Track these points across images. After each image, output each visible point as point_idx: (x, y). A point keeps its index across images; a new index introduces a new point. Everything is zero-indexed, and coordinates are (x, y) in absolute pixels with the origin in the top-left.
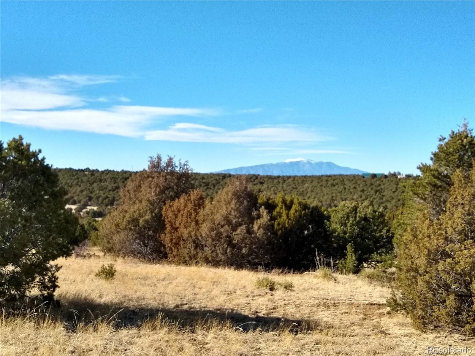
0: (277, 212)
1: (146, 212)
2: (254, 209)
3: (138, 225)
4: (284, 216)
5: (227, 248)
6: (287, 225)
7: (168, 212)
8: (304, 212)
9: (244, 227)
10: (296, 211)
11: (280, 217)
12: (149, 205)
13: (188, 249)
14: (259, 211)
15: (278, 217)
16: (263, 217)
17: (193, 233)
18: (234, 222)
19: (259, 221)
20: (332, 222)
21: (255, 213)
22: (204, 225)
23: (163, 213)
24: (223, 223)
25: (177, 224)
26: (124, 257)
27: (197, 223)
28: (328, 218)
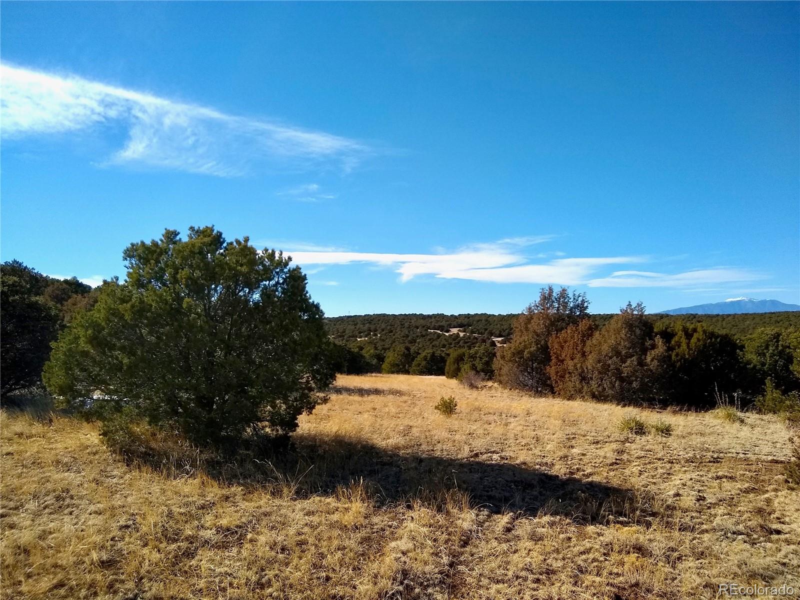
0: (676, 342)
1: (530, 344)
2: (647, 338)
3: (523, 357)
4: (684, 346)
5: (615, 382)
6: (687, 356)
7: (554, 344)
8: (709, 341)
9: (634, 358)
10: (699, 340)
11: (679, 346)
12: (535, 336)
13: (573, 382)
14: (654, 341)
15: (677, 347)
16: (658, 347)
17: (579, 366)
18: (623, 353)
19: (653, 352)
20: (746, 351)
21: (648, 343)
22: (590, 357)
23: (549, 345)
24: (610, 355)
25: (563, 356)
26: (511, 389)
27: (584, 354)
28: (742, 348)
